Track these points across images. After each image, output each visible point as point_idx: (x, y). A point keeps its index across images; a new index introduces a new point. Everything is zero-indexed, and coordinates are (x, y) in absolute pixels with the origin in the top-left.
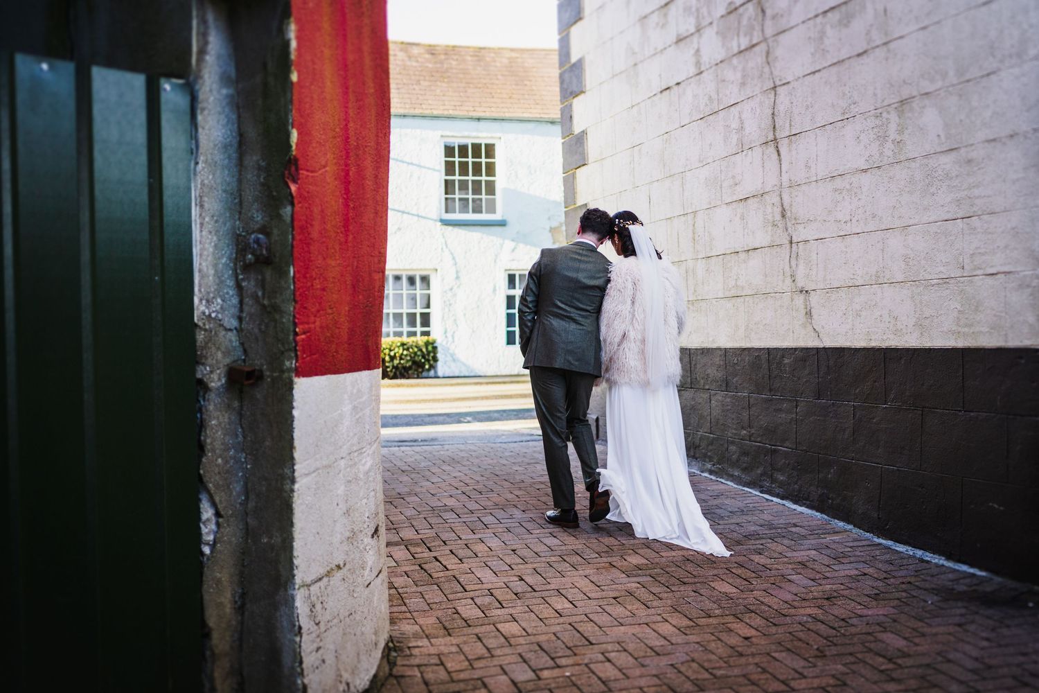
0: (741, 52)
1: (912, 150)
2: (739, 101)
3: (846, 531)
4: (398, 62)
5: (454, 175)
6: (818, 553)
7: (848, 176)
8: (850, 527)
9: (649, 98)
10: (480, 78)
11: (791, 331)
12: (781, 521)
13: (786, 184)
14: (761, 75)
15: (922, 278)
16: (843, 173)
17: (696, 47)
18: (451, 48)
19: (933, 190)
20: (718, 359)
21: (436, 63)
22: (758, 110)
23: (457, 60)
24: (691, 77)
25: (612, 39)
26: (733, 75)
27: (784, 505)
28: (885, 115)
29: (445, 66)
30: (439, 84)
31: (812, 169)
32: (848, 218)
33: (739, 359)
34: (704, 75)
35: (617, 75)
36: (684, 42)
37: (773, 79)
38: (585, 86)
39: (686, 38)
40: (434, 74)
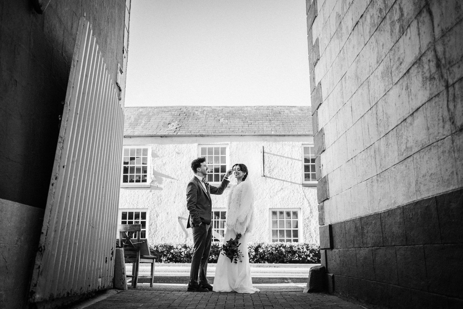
5: (309, 163)
13: (439, 35)
20: (398, 218)
33: (414, 213)
40: (301, 118)
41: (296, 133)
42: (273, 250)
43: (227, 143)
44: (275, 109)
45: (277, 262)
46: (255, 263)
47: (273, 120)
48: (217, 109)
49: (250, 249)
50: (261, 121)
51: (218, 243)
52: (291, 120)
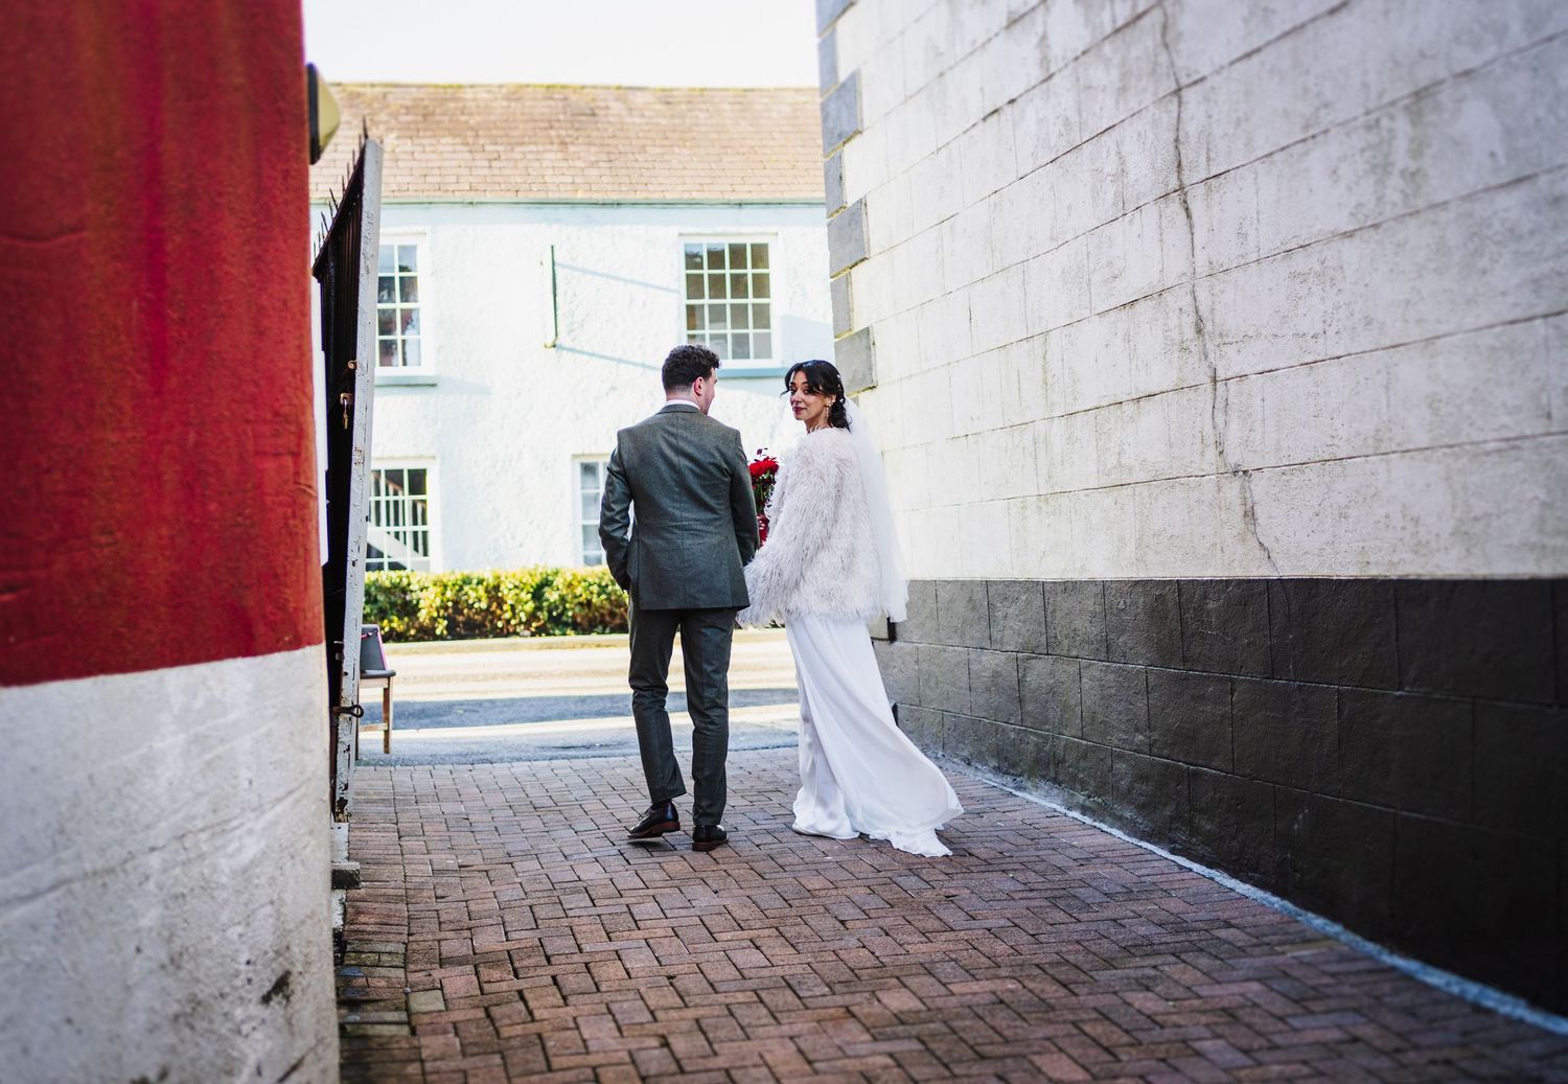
0: (1117, 31)
1: (1442, 184)
2: (1116, 121)
3: (1327, 937)
4: (612, 119)
5: (702, 297)
6: (1264, 988)
7: (1317, 247)
8: (1335, 929)
9: (964, 132)
10: (745, 139)
11: (1219, 547)
12: (1202, 915)
13: (1203, 269)
14: (1154, 70)
15: (1466, 440)
16: (1307, 243)
17: (1041, 32)
18: (698, 93)
19: (1483, 263)
20: (1091, 602)
21: (672, 116)
22: (1150, 135)
23: (708, 110)
24: (1034, 87)
25: (902, 33)
26: (1102, 75)
27: (1212, 879)
28: (1385, 123)
29: (688, 121)
30: (676, 149)
31: (1249, 238)
32: (1319, 328)
33: (1128, 601)
34: (1055, 80)
35: (911, 97)
36: (1020, 23)
37: (1175, 74)
38: (862, 121)
39: (1023, 16)
40: (668, 135)
41: (656, 196)
42: (592, 593)
43: (420, 229)
44: (573, 97)
45: (605, 628)
46: (533, 635)
47: (572, 143)
48: (365, 94)
49: (517, 591)
50: (532, 148)
51: (408, 577)
52: (634, 142)
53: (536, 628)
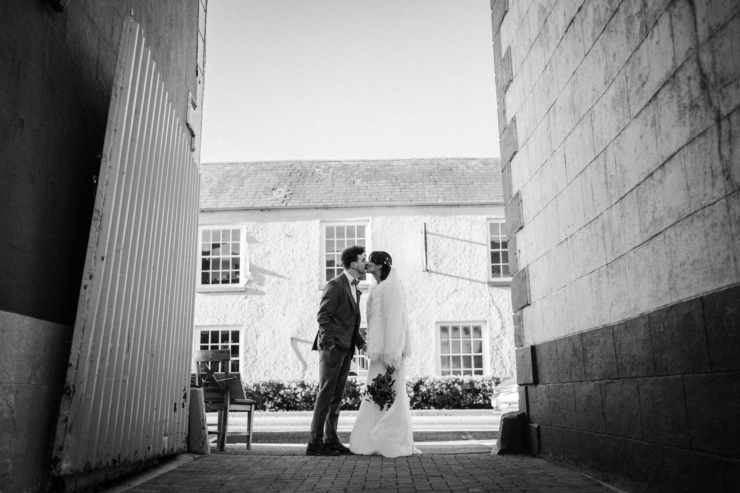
4: (459, 171)
5: (498, 248)
13: (704, 37)
20: (642, 333)
41: (476, 201)
43: (367, 218)
44: (442, 163)
47: (439, 181)
48: (350, 165)
50: (420, 183)
51: (355, 379)
52: (468, 180)
53: (416, 405)
